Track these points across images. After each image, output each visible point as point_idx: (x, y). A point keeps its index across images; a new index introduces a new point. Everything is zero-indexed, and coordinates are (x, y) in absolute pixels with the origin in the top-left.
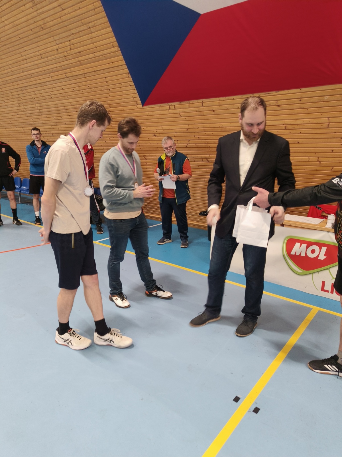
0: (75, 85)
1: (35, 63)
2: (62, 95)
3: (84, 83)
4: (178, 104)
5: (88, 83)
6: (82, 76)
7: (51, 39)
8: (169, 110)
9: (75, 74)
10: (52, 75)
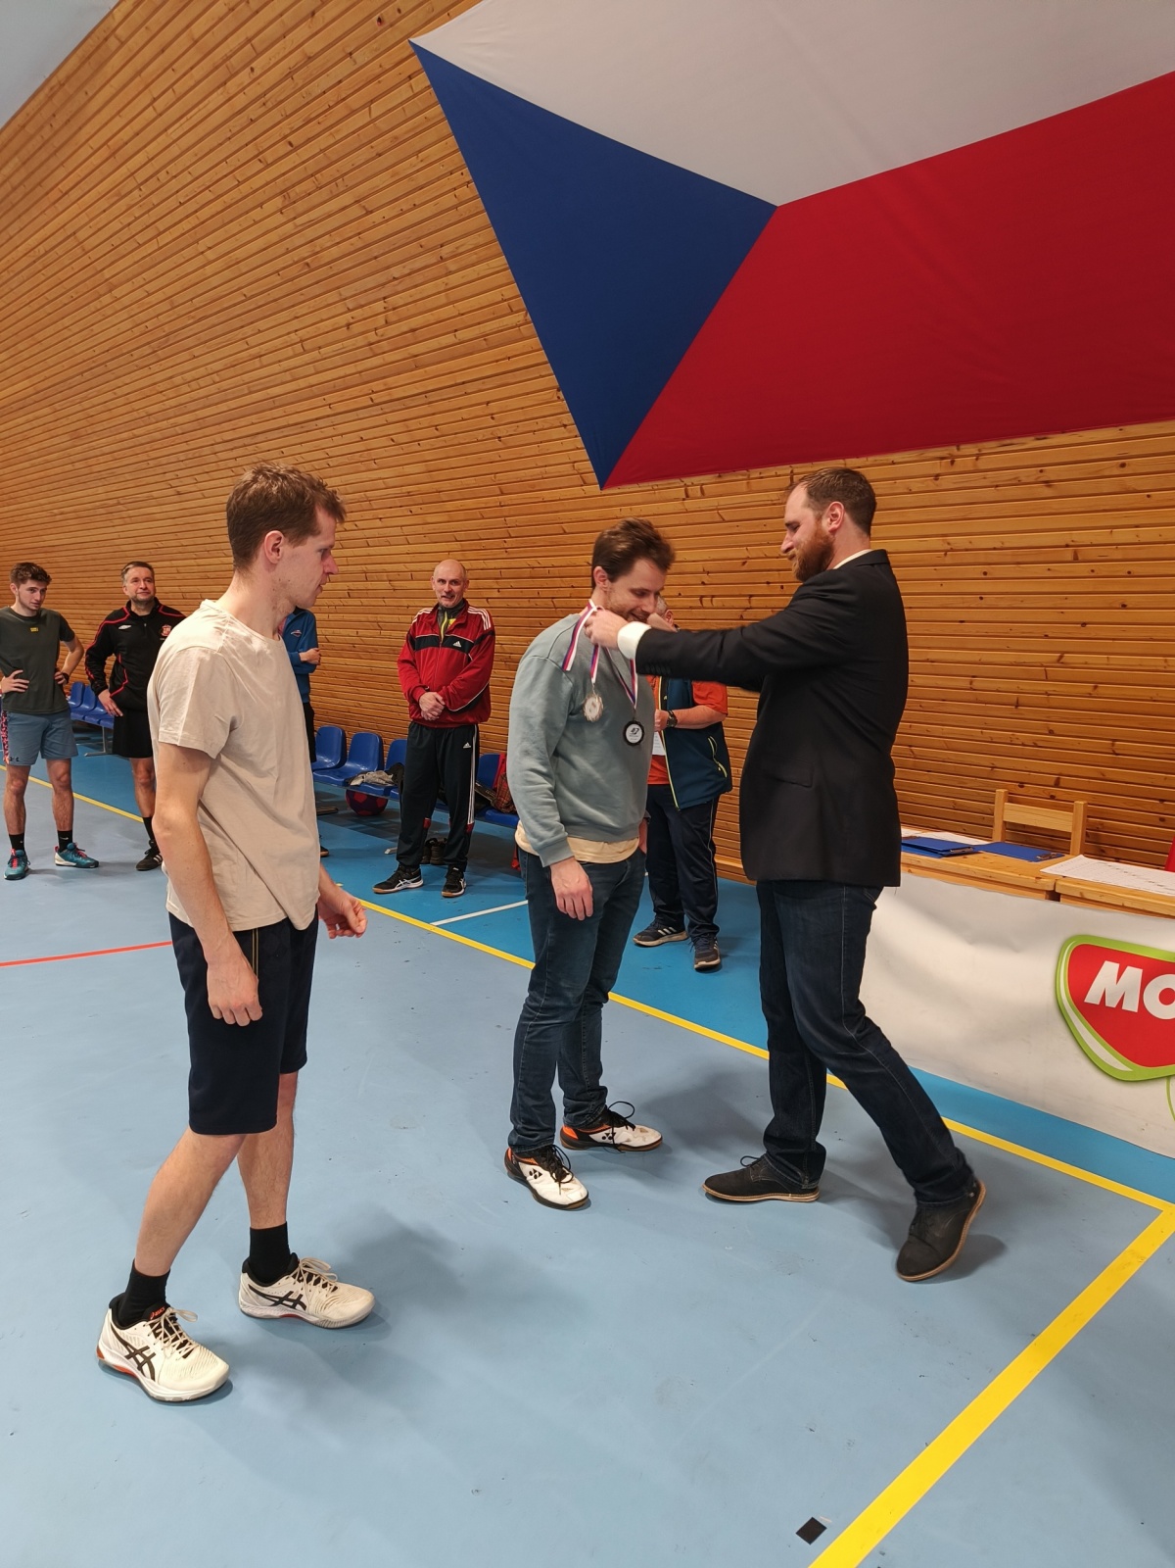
0: (399, 427)
1: (285, 364)
2: (360, 456)
3: (425, 421)
4: (714, 480)
5: (438, 419)
6: (421, 399)
7: (332, 297)
8: (684, 499)
9: (398, 393)
10: (330, 398)
